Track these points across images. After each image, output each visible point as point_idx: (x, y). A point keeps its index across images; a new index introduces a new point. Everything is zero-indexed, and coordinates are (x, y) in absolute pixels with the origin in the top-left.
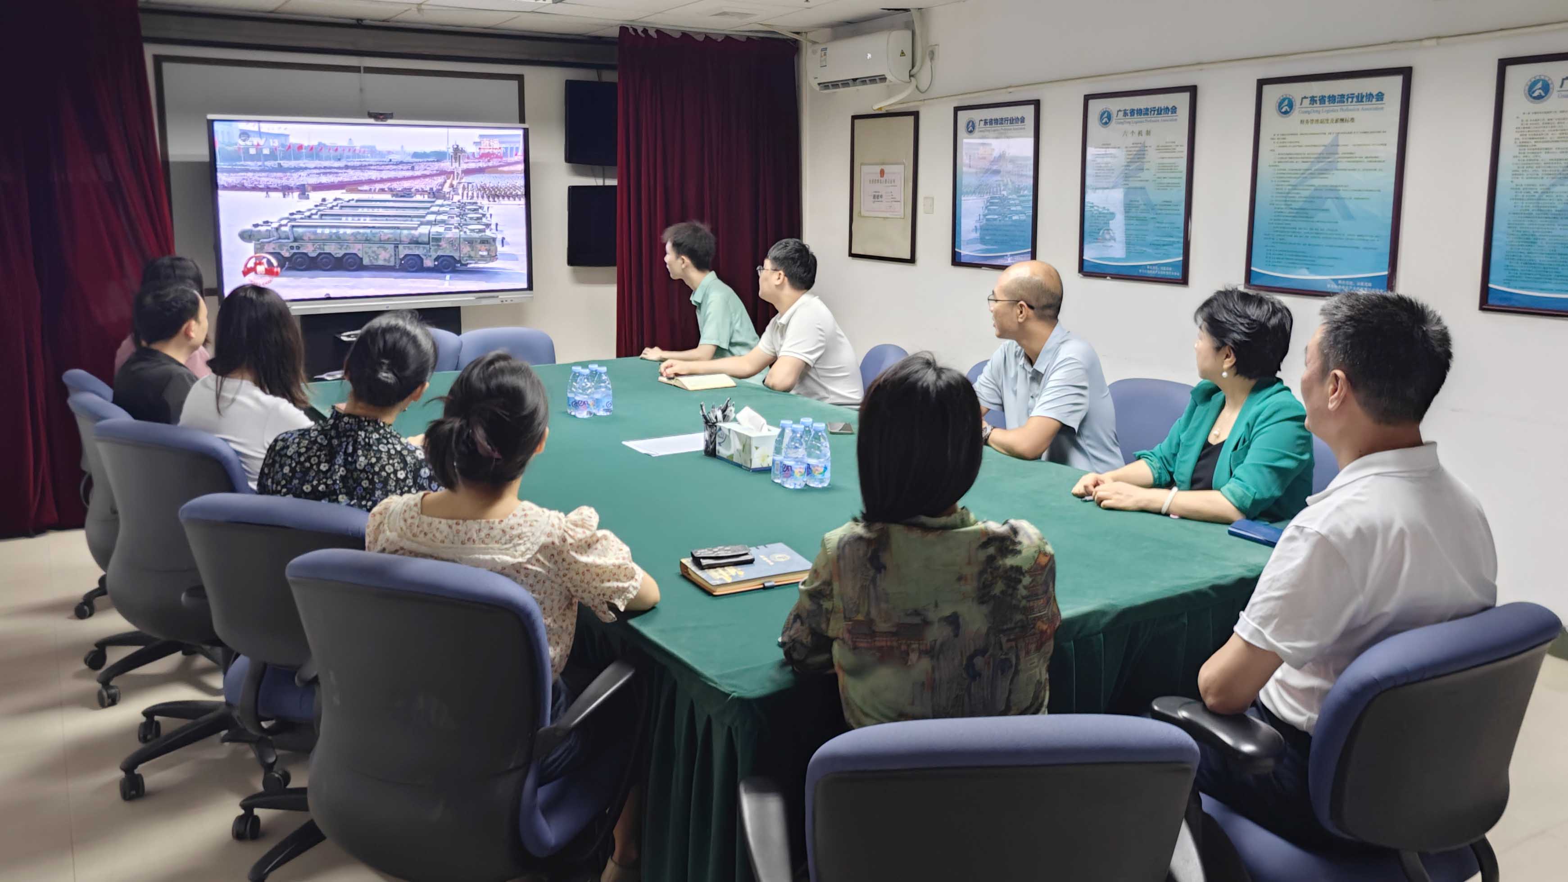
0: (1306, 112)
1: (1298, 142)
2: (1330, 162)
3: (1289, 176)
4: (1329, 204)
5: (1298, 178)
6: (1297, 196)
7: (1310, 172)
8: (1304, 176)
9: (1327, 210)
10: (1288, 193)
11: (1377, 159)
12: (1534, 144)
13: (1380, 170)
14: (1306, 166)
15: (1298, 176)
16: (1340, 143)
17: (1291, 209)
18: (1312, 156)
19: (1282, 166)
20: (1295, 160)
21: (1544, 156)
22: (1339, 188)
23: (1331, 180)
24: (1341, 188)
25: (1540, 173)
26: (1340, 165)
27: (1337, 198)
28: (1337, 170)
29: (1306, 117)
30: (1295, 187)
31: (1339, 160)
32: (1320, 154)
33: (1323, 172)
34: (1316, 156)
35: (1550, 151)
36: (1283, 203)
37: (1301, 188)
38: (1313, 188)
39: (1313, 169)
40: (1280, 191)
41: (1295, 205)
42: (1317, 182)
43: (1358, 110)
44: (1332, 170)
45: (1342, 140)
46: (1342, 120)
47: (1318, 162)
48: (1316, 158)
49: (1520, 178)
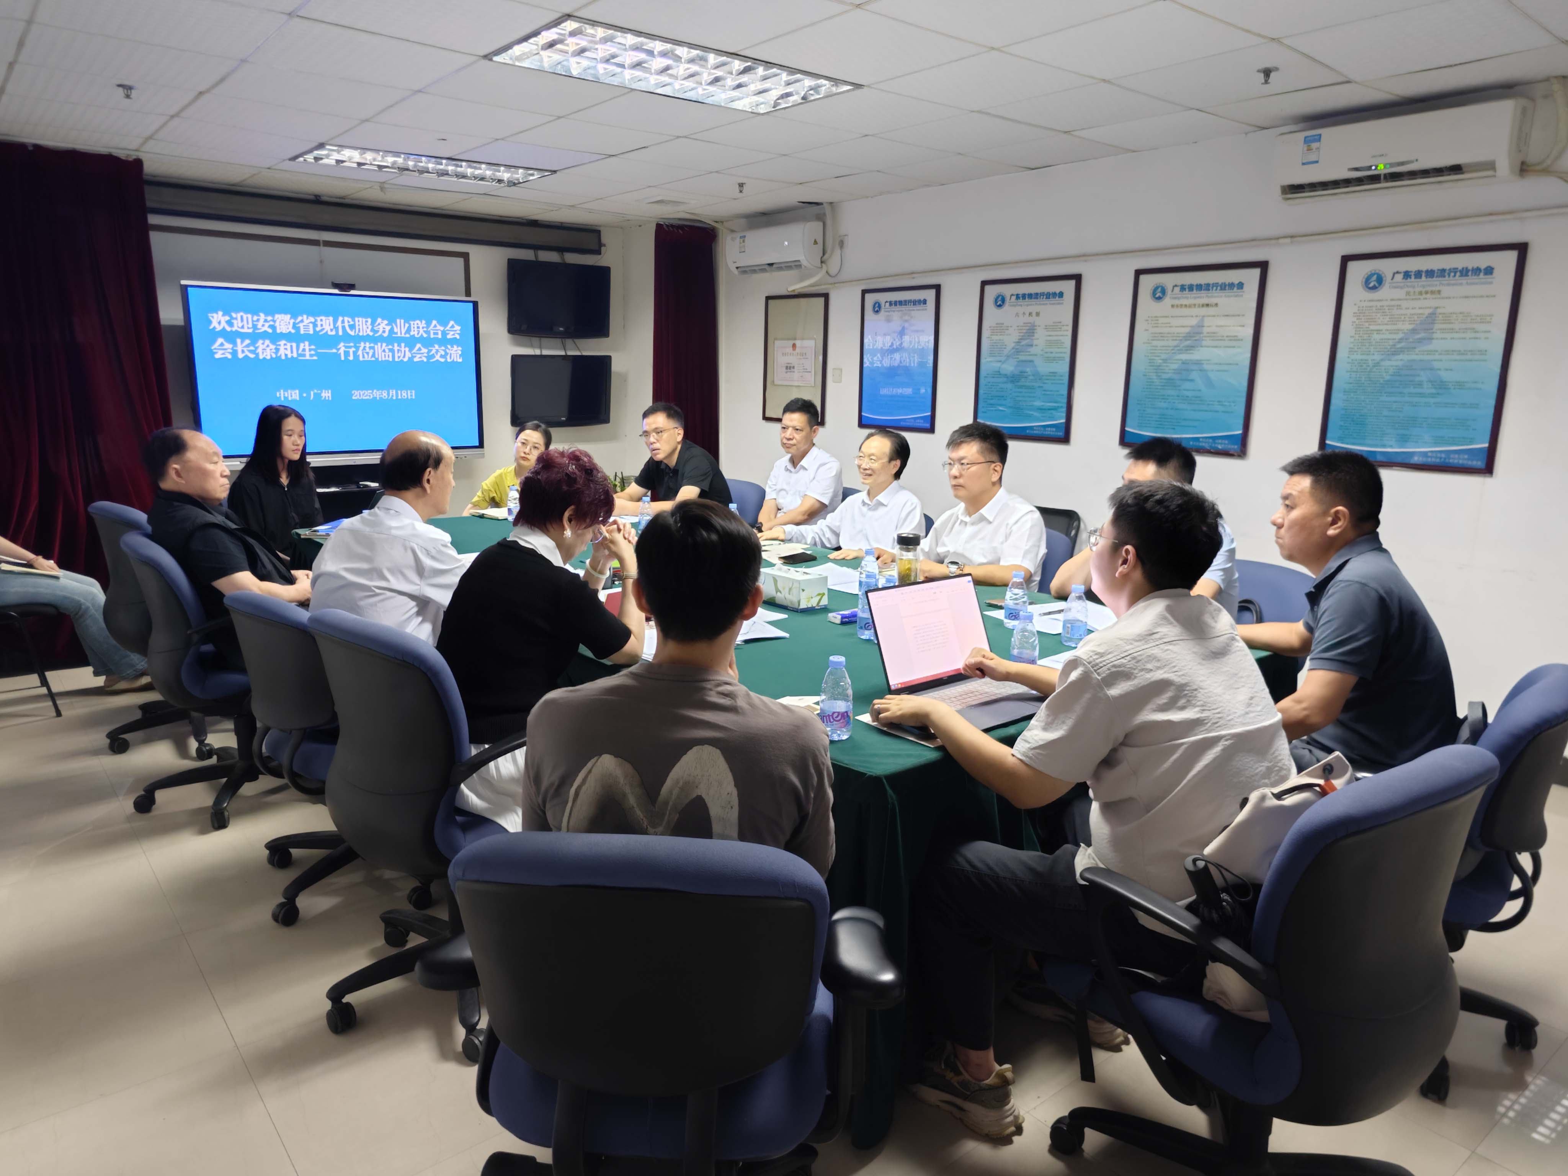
0: (1175, 298)
1: (1169, 323)
2: (1196, 340)
3: (1160, 351)
4: (1194, 375)
6: (1168, 368)
7: (1178, 348)
8: (1173, 351)
9: (1192, 380)
10: (1159, 366)
11: (1236, 338)
12: (1367, 326)
13: (1239, 347)
14: (1175, 343)
15: (1167, 352)
16: (1206, 324)
17: (1161, 379)
18: (1181, 335)
19: (1155, 343)
20: (1166, 338)
21: (1376, 337)
22: (1203, 362)
23: (1196, 355)
24: (1205, 362)
25: (1372, 350)
26: (1204, 343)
27: (1200, 370)
28: (1202, 347)
29: (1176, 302)
30: (1165, 361)
31: (1204, 338)
32: (1187, 333)
33: (1189, 348)
34: (1183, 335)
35: (1381, 332)
36: (1155, 374)
37: (1169, 361)
38: (1180, 362)
39: (1181, 346)
40: (1153, 364)
41: (1164, 376)
42: (1184, 357)
43: (1221, 297)
44: (1197, 347)
45: (1207, 322)
46: (1207, 305)
47: (1186, 340)
48: (1184, 337)
49: (1355, 353)
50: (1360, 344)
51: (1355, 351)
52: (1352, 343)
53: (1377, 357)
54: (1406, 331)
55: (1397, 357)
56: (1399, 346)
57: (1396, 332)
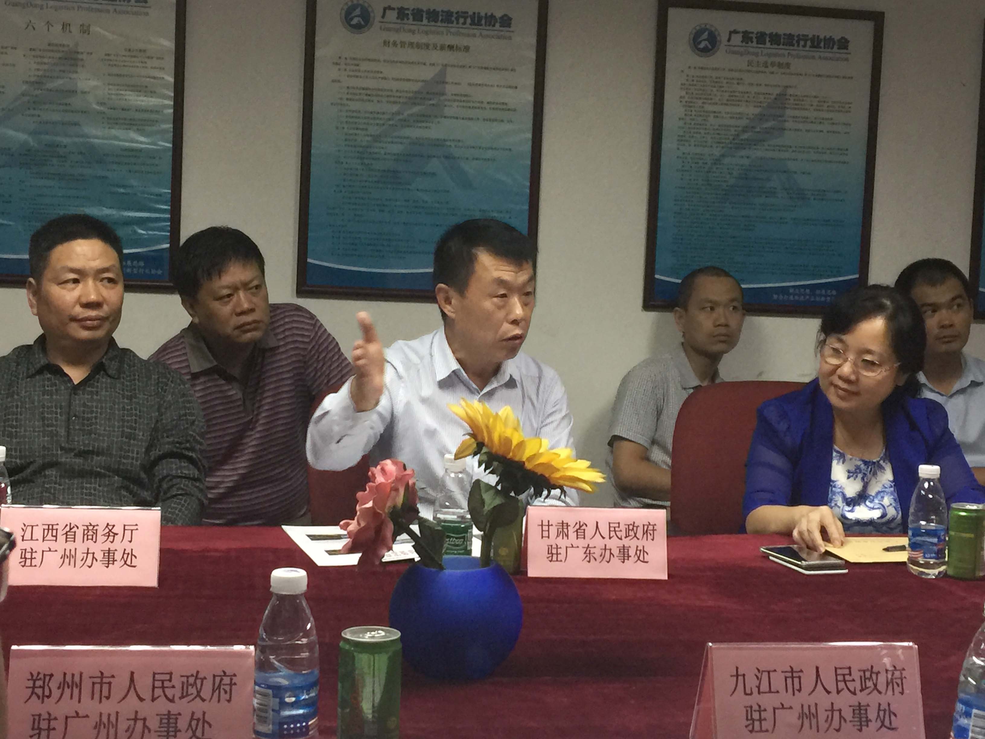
0: (391, 30)
1: (381, 73)
2: (433, 105)
3: (367, 121)
4: (434, 165)
5: (384, 125)
6: (383, 152)
7: (401, 117)
8: (392, 123)
9: (434, 174)
10: (367, 147)
11: (505, 107)
12: (701, 105)
13: (510, 121)
14: (394, 108)
15: (381, 122)
16: (447, 80)
17: (372, 170)
18: (405, 95)
19: (354, 106)
20: (375, 99)
21: (712, 120)
22: (448, 143)
23: (435, 131)
24: (452, 144)
25: (709, 140)
26: (447, 111)
27: (447, 157)
28: (445, 117)
29: (391, 36)
30: (376, 138)
31: (446, 103)
32: (416, 92)
33: (421, 119)
34: (411, 95)
35: (719, 115)
36: (359, 161)
38: (407, 141)
39: (406, 114)
40: (353, 143)
41: (377, 165)
42: (413, 133)
43: (474, 36)
44: (436, 117)
45: (452, 75)
46: (451, 47)
47: (415, 104)
48: (410, 98)
49: (687, 144)
50: (692, 131)
51: (687, 141)
52: (683, 128)
53: (717, 152)
54: (752, 117)
55: (743, 153)
56: (745, 136)
57: (740, 116)
